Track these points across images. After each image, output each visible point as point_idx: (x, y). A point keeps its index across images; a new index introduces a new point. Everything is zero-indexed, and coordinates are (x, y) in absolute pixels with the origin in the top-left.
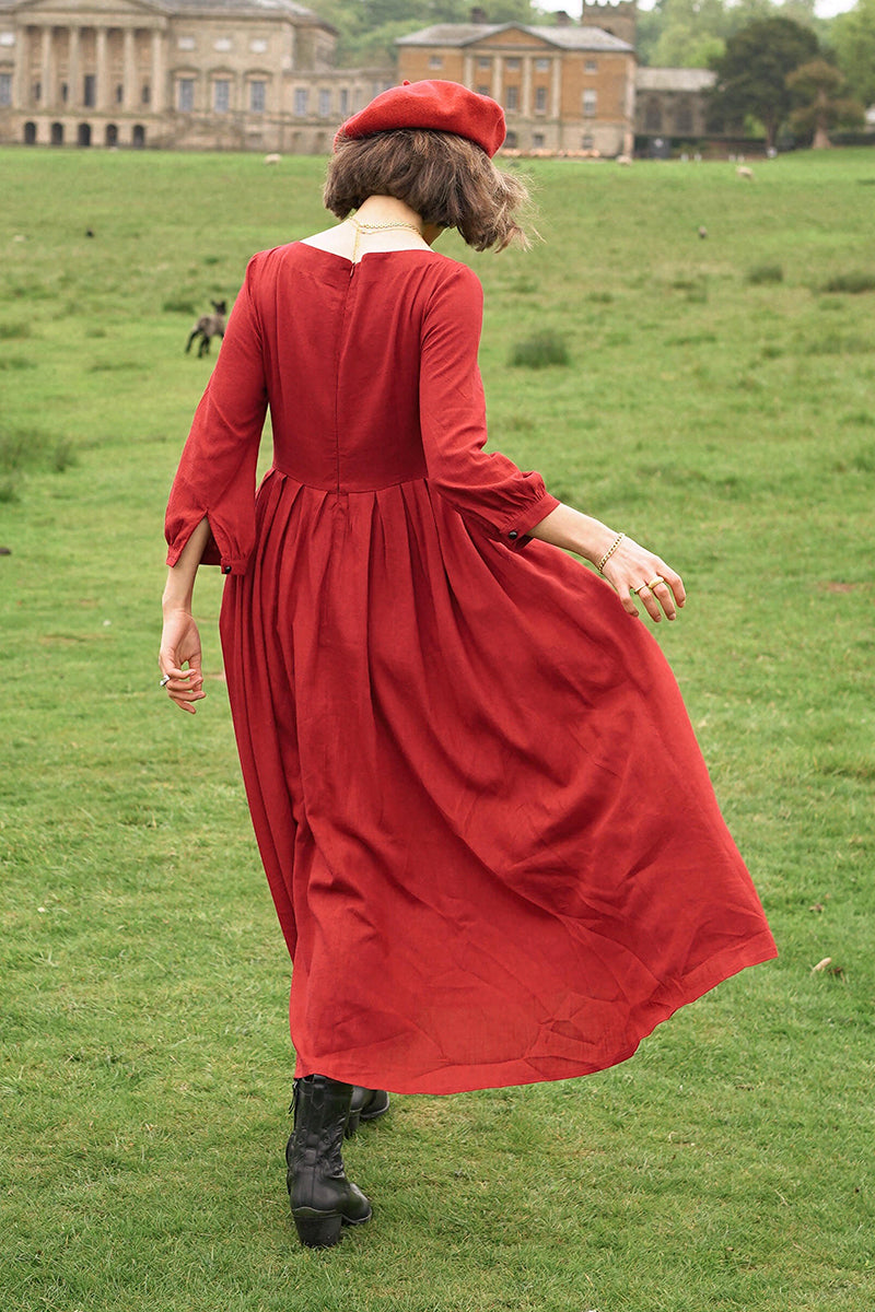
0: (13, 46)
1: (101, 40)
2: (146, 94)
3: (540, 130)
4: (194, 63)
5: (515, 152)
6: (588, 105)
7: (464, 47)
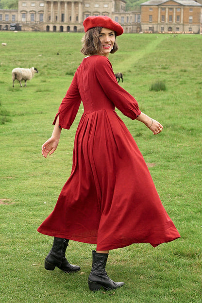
0: (44, 7)
1: (66, 5)
2: (77, 18)
3: (178, 26)
4: (89, 11)
5: (172, 32)
6: (190, 20)
7: (158, 5)
